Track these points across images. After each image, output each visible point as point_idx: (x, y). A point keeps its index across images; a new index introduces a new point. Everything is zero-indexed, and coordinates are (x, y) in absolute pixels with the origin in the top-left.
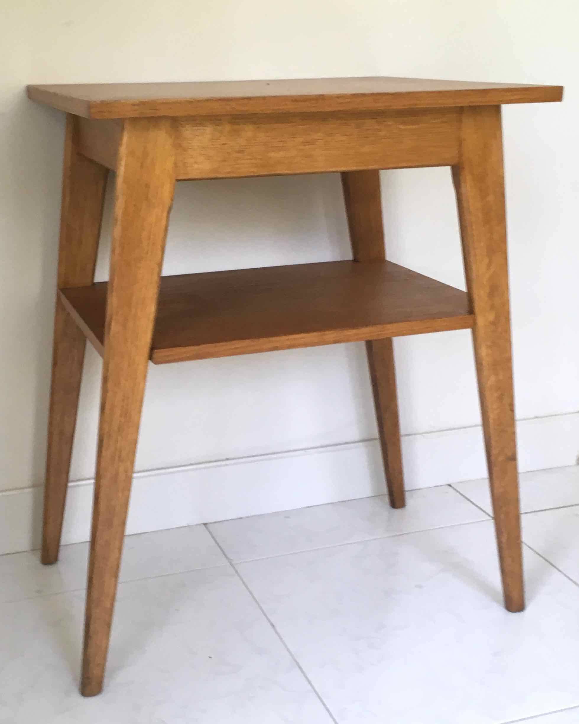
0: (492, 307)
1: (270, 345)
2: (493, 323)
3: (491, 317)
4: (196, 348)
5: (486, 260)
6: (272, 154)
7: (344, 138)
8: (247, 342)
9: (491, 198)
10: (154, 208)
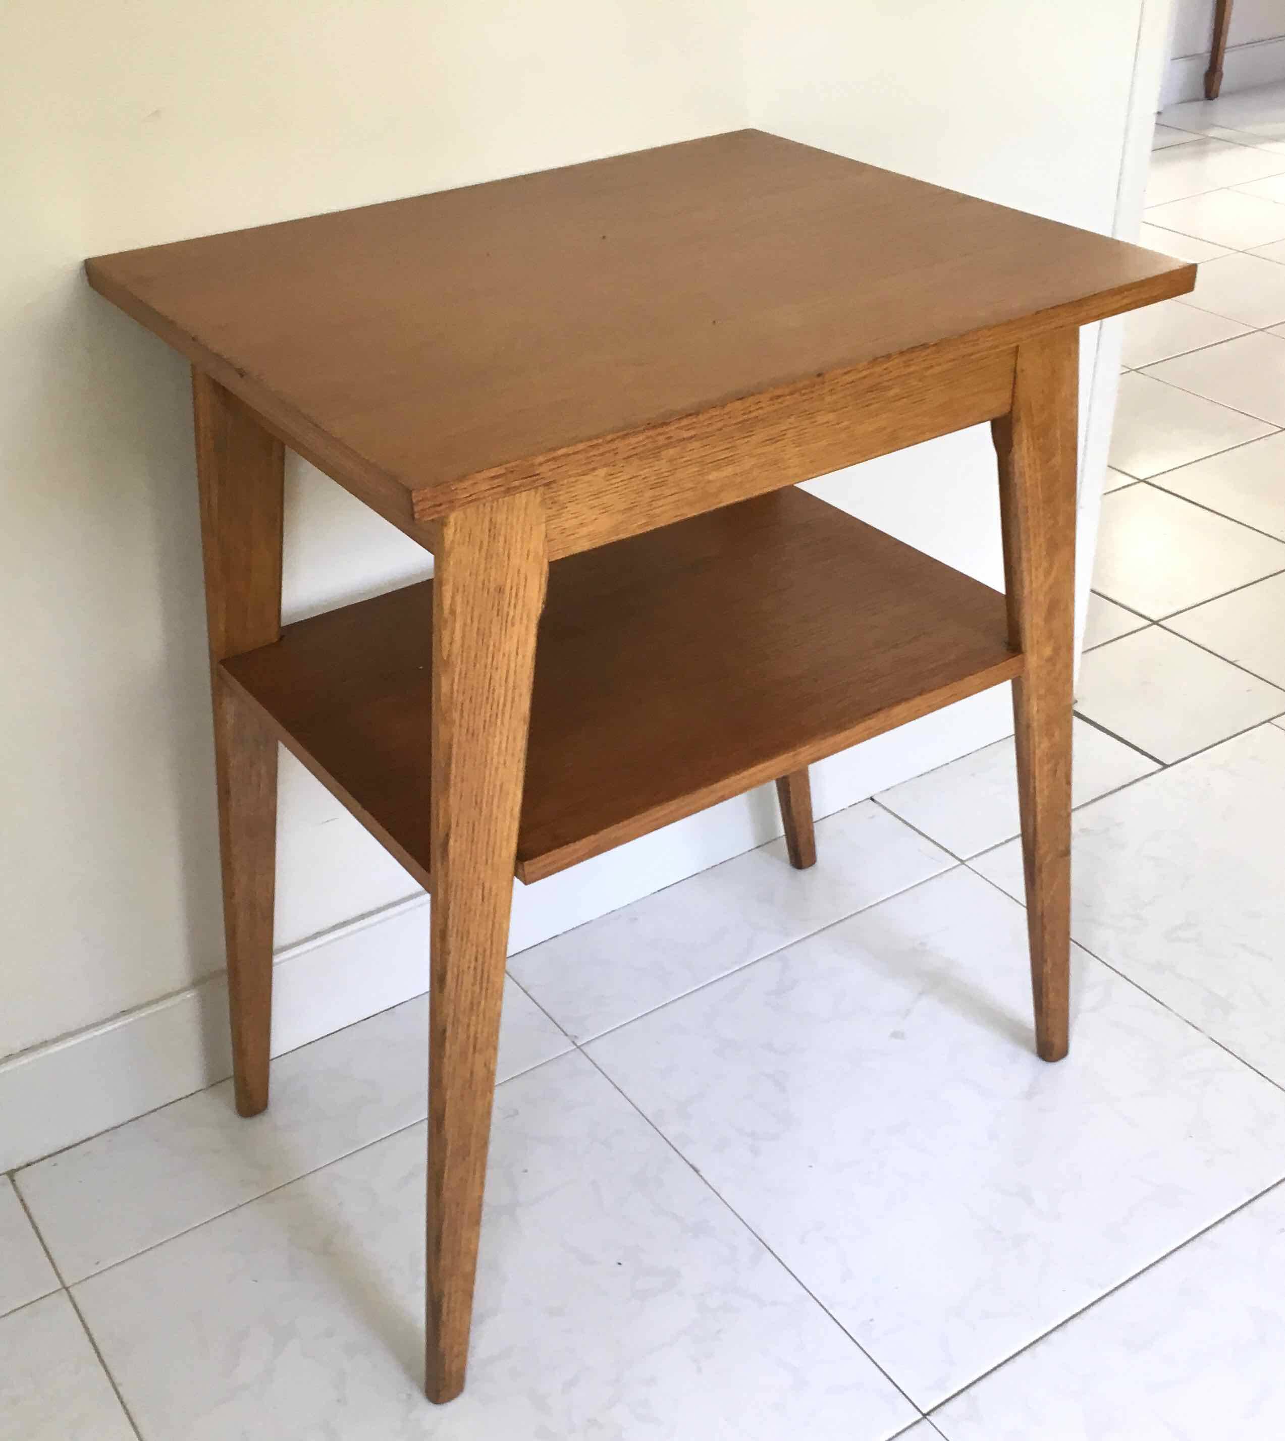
0: (1050, 635)
1: (713, 797)
2: (1051, 660)
3: (1048, 651)
4: (592, 838)
5: (1045, 564)
6: (713, 476)
7: (831, 416)
8: (673, 805)
9: (1057, 460)
10: (513, 624)
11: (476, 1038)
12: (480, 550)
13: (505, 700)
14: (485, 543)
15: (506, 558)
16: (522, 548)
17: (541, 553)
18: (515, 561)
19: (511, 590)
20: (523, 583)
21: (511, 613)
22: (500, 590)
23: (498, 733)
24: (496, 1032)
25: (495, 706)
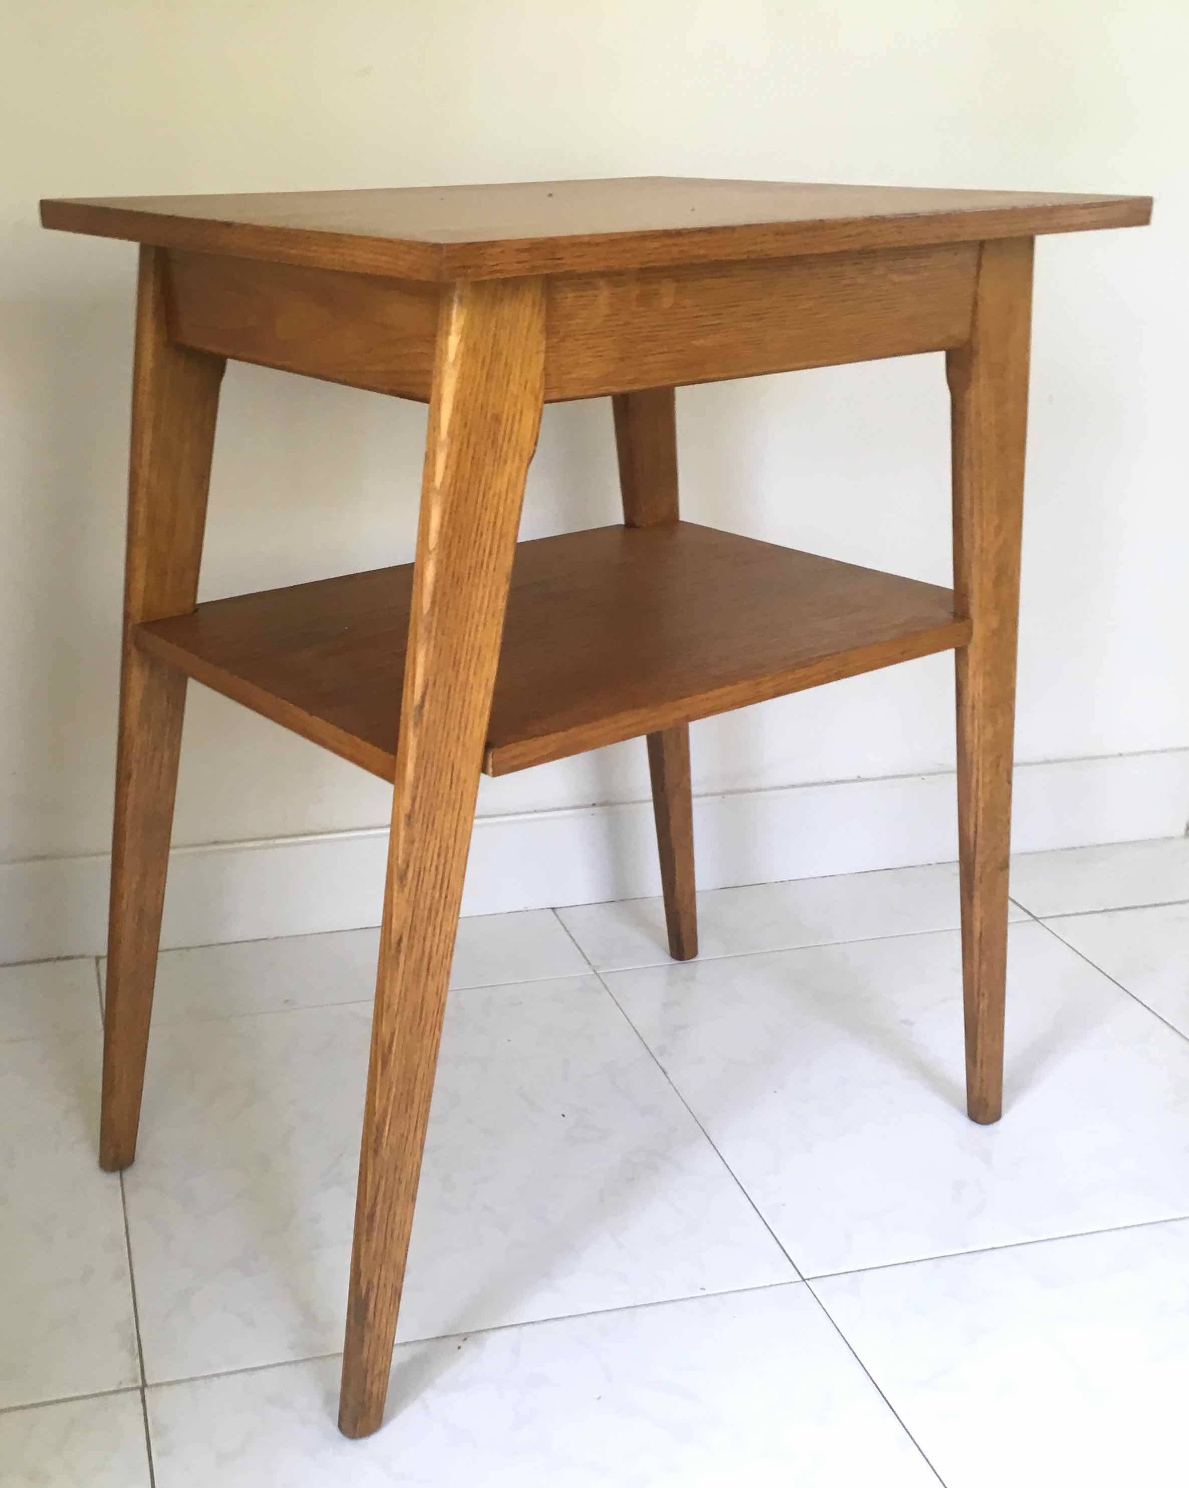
0: (998, 604)
3: (995, 621)
4: (562, 734)
6: (700, 342)
9: (1010, 406)
10: (506, 462)
11: (430, 958)
12: (482, 368)
13: (491, 548)
14: (488, 360)
15: (505, 382)
16: (520, 376)
17: (538, 386)
18: (514, 388)
19: (507, 421)
20: (518, 417)
21: (505, 449)
22: (497, 419)
23: (481, 586)
24: (449, 953)
25: (481, 552)
